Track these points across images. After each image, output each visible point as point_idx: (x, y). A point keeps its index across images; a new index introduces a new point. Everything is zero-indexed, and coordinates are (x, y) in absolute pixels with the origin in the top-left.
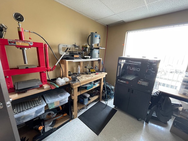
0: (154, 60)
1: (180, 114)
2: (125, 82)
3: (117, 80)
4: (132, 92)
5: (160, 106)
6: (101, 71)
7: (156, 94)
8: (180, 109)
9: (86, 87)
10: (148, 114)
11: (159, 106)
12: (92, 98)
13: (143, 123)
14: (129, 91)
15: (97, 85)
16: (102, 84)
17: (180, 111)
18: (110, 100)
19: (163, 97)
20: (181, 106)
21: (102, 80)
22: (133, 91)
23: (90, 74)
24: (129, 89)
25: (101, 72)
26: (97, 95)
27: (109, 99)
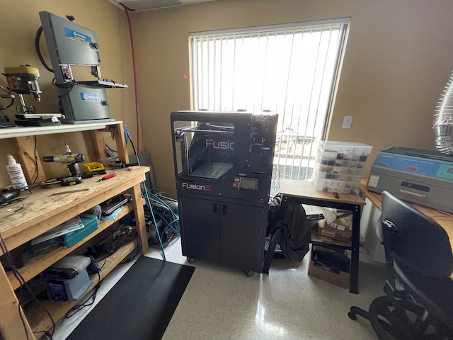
0: (265, 117)
1: (322, 233)
2: (200, 187)
3: (179, 186)
4: (225, 212)
5: (287, 229)
6: (128, 162)
7: (276, 201)
8: (321, 223)
9: (62, 238)
10: (265, 251)
11: (285, 229)
12: (107, 259)
13: (259, 277)
14: (215, 210)
15: (120, 213)
16: (140, 203)
17: (322, 228)
18: (174, 240)
19: (290, 207)
20: (322, 217)
21: (138, 192)
22: (225, 207)
23: (78, 182)
24: (215, 206)
25: (127, 166)
26: (127, 242)
27: (172, 239)
